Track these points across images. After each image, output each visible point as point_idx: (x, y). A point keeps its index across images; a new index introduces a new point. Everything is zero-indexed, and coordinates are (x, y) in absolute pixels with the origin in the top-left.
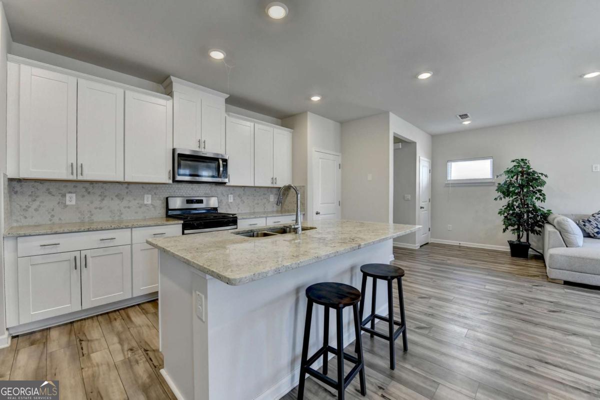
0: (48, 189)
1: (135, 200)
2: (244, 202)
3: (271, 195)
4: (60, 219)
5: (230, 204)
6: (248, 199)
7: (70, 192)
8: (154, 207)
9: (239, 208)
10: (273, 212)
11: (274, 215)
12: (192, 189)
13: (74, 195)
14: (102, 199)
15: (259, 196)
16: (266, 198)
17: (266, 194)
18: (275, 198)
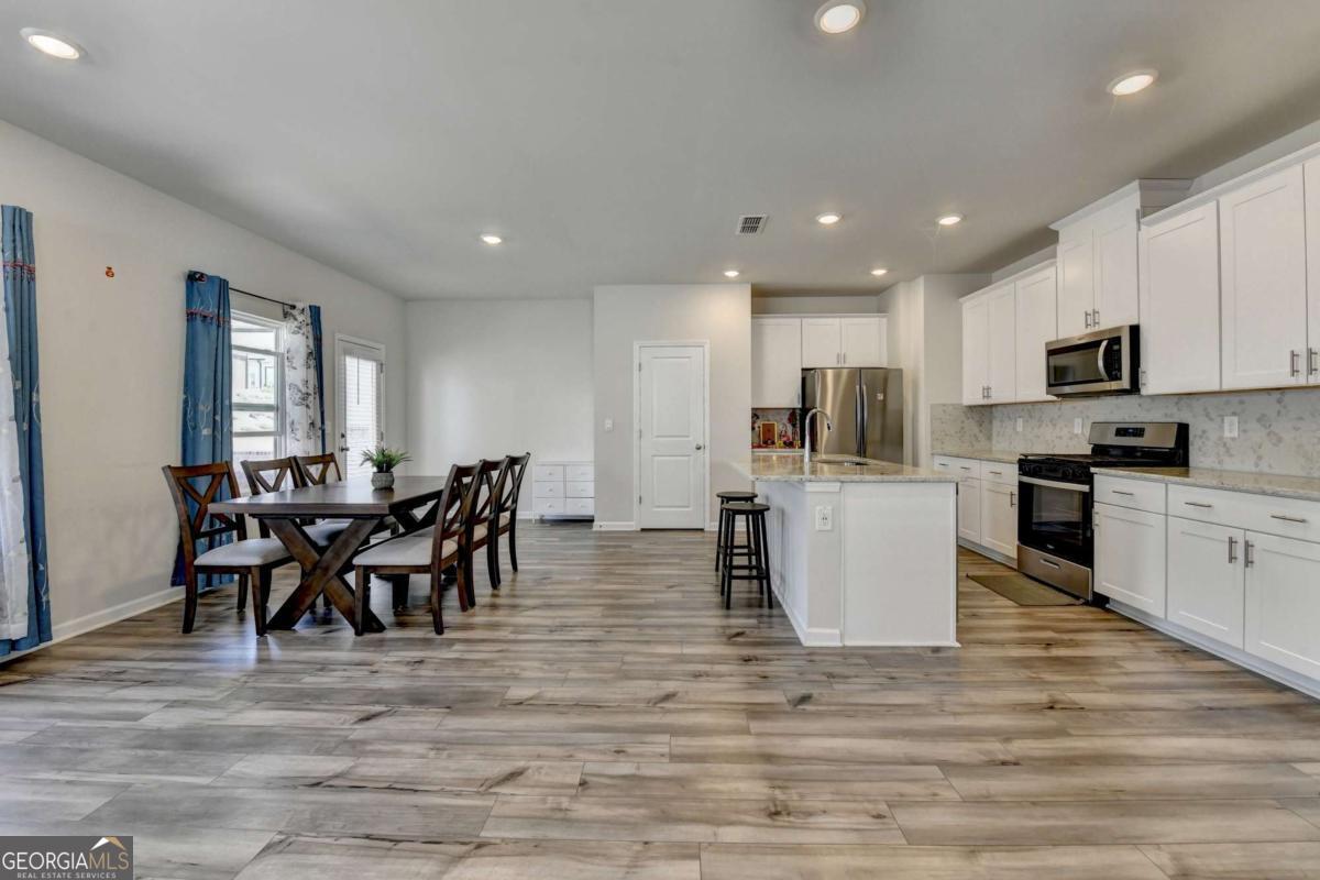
0: (1008, 414)
1: (1066, 426)
4: (1015, 447)
5: (1232, 444)
8: (1087, 439)
9: (1259, 457)
12: (1140, 405)
14: (1040, 426)
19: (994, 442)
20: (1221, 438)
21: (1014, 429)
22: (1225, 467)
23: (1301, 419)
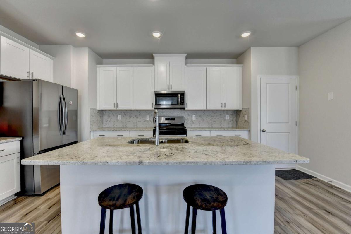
0: (113, 114)
1: (142, 118)
2: (204, 120)
3: (227, 116)
4: (116, 126)
5: (194, 121)
6: (207, 118)
7: (119, 115)
8: (151, 121)
9: (200, 124)
10: (229, 127)
11: (230, 130)
13: (120, 116)
14: (130, 118)
15: (216, 116)
16: (222, 118)
17: (222, 115)
18: (231, 118)
20: (192, 120)
21: (117, 119)
22: (192, 126)
23: (208, 116)
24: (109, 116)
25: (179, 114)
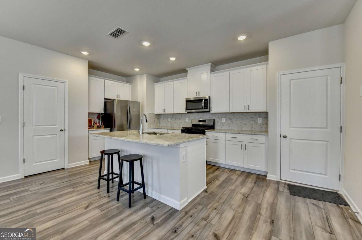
0: (166, 117)
2: (233, 123)
3: (259, 119)
5: (224, 124)
6: (236, 121)
7: (169, 117)
8: (189, 123)
9: (229, 126)
14: (176, 120)
15: (247, 119)
16: (253, 121)
17: (253, 118)
18: (264, 121)
19: (161, 124)
20: (221, 122)
21: (168, 120)
22: (222, 128)
23: (237, 118)
24: (163, 118)
25: (210, 117)
